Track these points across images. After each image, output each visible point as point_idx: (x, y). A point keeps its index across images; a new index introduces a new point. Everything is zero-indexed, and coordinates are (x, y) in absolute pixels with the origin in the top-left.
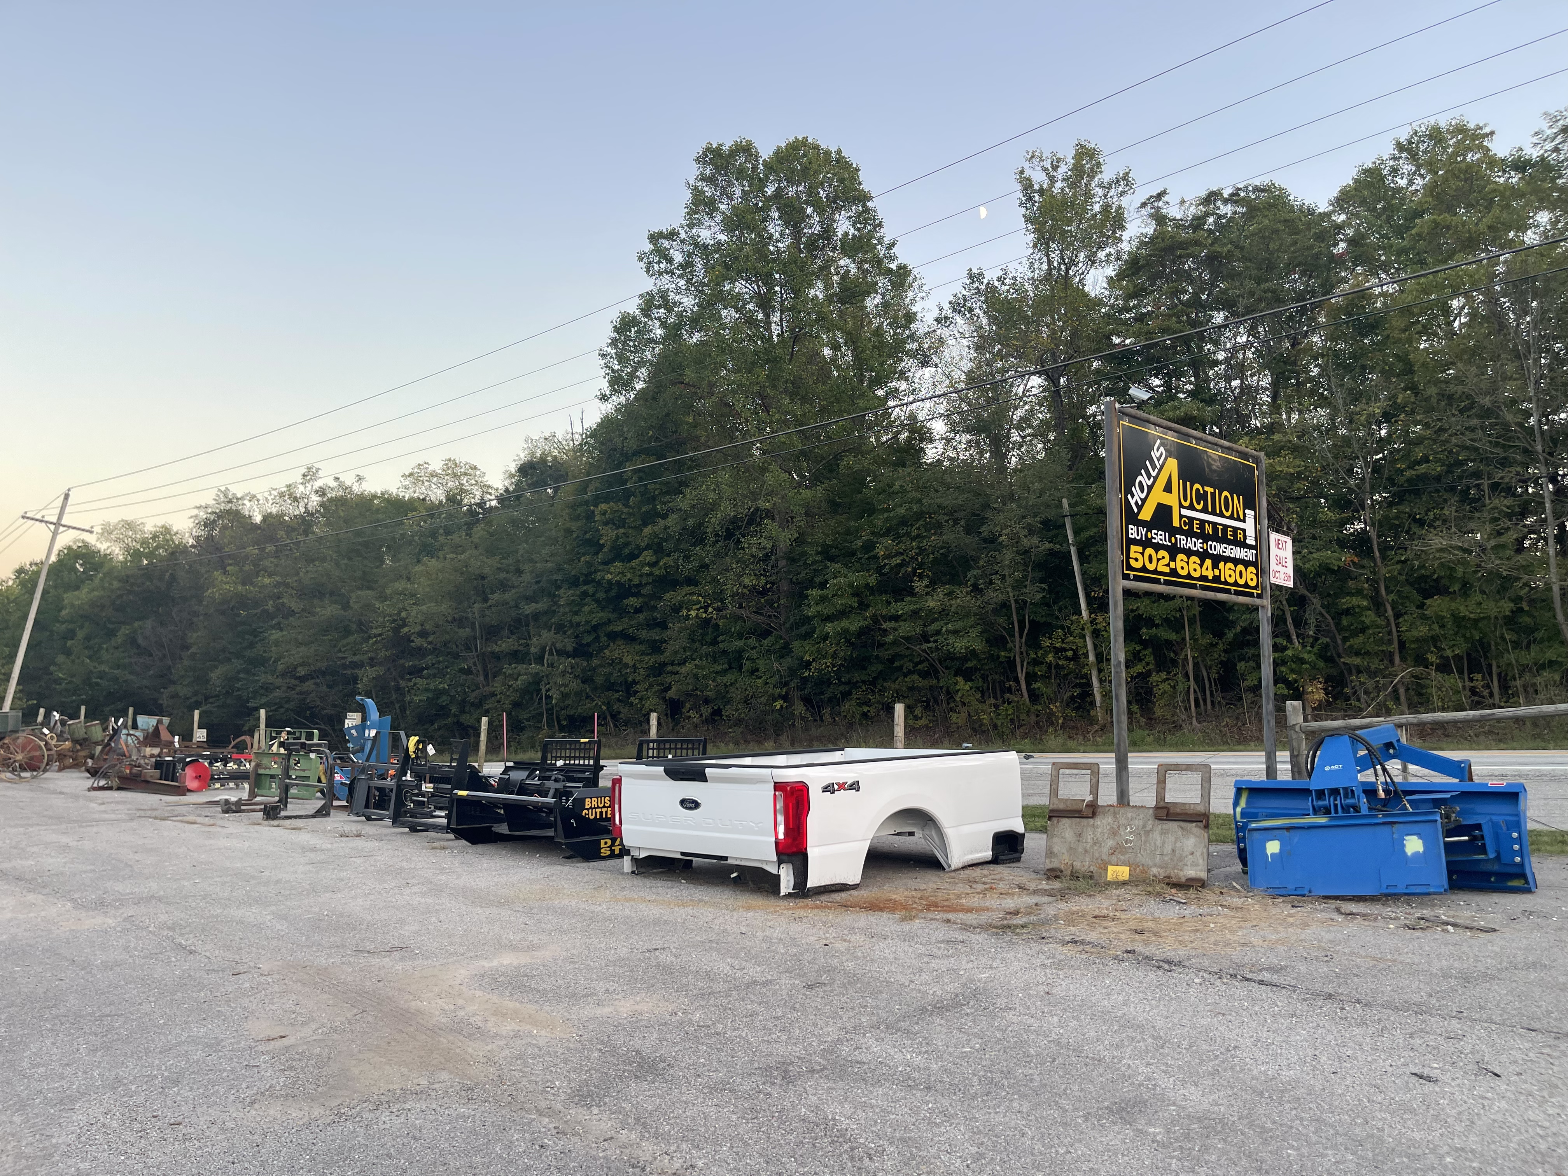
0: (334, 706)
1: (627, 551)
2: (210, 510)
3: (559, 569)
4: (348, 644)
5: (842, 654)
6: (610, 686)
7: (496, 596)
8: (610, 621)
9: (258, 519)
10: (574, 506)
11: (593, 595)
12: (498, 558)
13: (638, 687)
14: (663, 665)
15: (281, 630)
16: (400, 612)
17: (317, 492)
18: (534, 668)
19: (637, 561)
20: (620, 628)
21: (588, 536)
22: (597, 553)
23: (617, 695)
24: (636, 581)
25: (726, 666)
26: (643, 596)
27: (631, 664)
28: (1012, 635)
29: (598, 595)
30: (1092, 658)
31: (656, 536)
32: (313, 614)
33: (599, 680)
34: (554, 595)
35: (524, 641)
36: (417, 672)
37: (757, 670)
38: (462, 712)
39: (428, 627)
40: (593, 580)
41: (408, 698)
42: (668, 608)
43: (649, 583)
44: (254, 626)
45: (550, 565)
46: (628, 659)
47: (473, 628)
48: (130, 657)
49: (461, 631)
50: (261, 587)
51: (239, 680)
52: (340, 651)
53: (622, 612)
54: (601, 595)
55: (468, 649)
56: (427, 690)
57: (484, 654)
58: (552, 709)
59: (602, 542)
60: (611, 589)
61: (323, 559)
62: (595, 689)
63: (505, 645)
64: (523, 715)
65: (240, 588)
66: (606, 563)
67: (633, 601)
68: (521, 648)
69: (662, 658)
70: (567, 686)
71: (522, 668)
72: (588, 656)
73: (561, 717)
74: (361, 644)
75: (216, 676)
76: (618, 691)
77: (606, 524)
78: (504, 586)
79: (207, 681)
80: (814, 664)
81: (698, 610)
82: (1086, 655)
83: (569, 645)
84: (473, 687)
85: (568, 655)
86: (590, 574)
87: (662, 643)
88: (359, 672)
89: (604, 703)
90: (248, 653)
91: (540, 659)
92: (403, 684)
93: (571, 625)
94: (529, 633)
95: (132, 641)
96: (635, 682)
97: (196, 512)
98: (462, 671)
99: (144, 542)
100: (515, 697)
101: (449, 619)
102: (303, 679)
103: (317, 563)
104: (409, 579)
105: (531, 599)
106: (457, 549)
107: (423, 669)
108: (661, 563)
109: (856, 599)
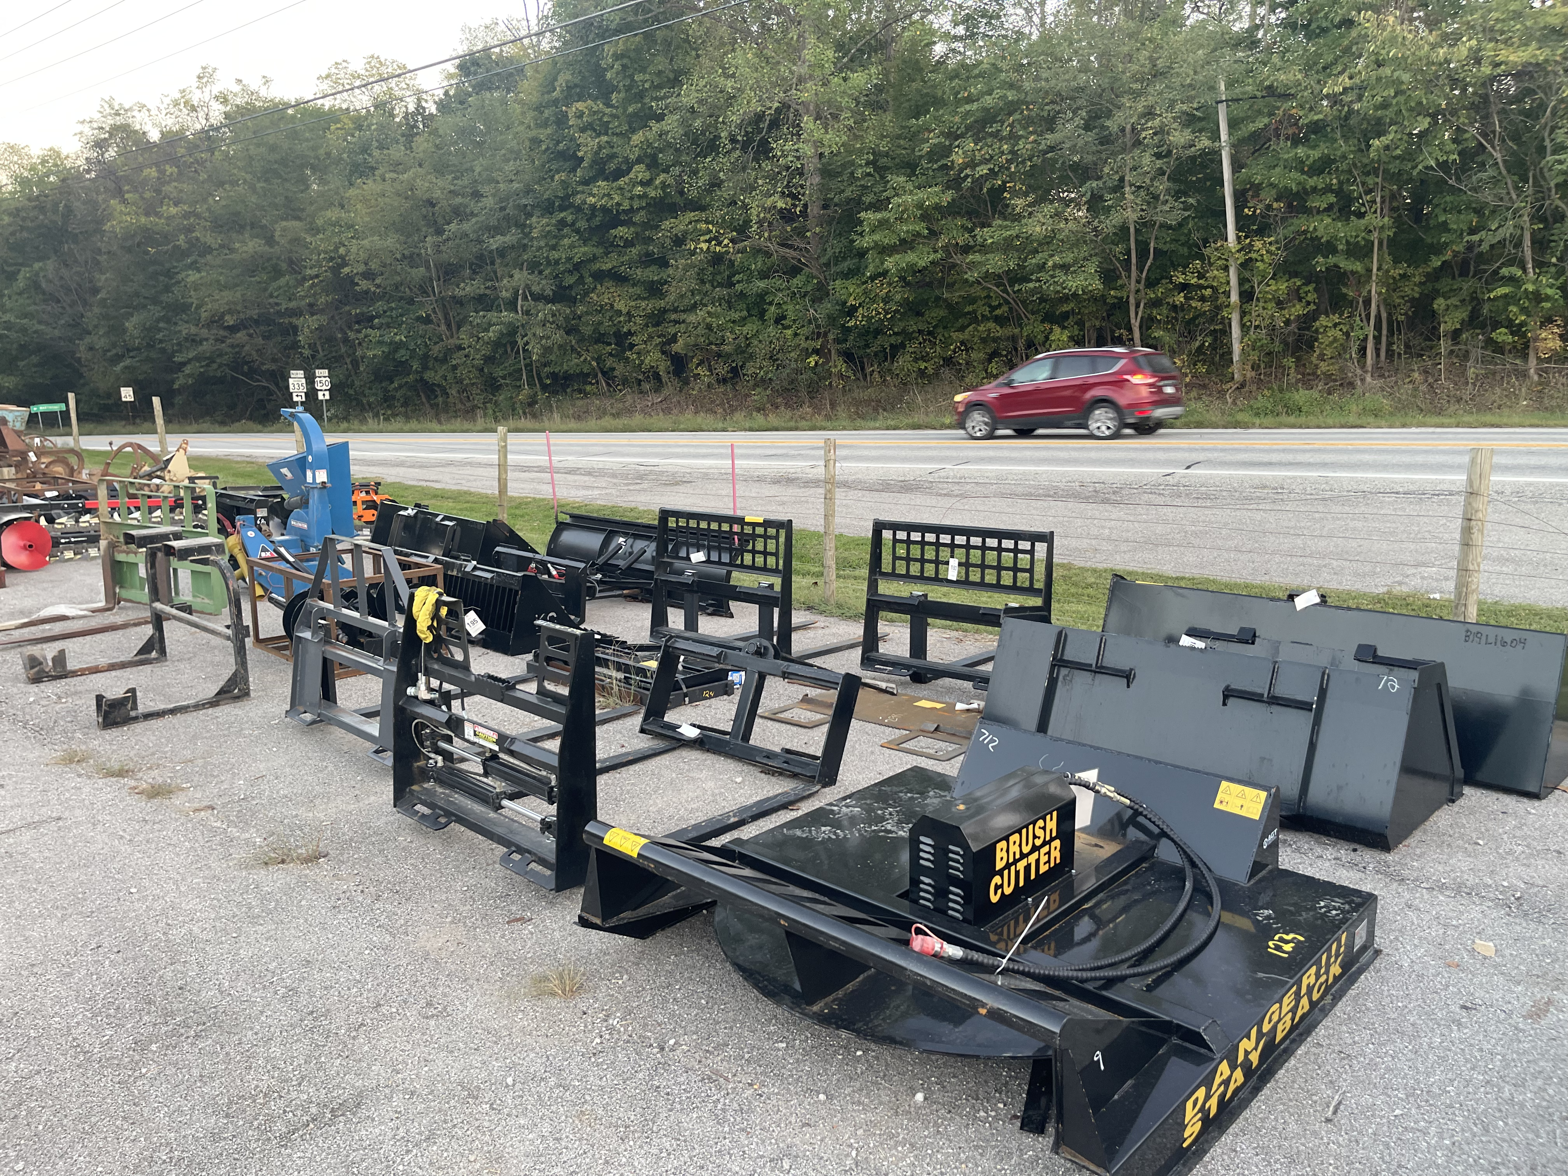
0: (274, 360)
1: (612, 166)
2: (95, 125)
3: (528, 191)
4: (280, 288)
5: (898, 297)
6: (600, 338)
7: (453, 227)
8: (595, 258)
9: (154, 136)
10: (539, 108)
11: (573, 224)
12: (450, 177)
13: (635, 339)
14: (664, 311)
15: (199, 271)
16: (336, 249)
17: (217, 98)
18: (507, 316)
19: (626, 179)
20: (609, 266)
21: (561, 146)
22: (573, 170)
23: (608, 349)
24: (626, 205)
25: (745, 313)
26: (634, 224)
27: (625, 311)
28: (1128, 270)
29: (578, 225)
30: (1234, 298)
31: (650, 145)
32: (232, 251)
33: (587, 330)
34: (524, 225)
35: (490, 284)
36: (367, 320)
37: (784, 317)
38: (425, 367)
39: (373, 265)
40: (571, 205)
41: (359, 353)
42: (668, 241)
43: (642, 208)
44: (167, 265)
45: (516, 185)
46: (620, 305)
47: (428, 268)
48: (35, 304)
49: (414, 271)
50: (168, 218)
51: (160, 330)
52: (271, 296)
53: (609, 246)
54: (582, 224)
55: (425, 293)
56: (380, 343)
57: (442, 298)
58: (530, 364)
59: (580, 154)
60: (593, 216)
61: (234, 183)
62: (581, 340)
63: (469, 288)
64: (499, 372)
65: (143, 219)
66: (586, 182)
67: (622, 231)
68: (488, 292)
69: (662, 303)
70: (549, 338)
71: (492, 316)
72: (573, 301)
73: (543, 375)
74: (296, 287)
75: (132, 324)
76: (610, 344)
77: (583, 130)
78: (459, 213)
79: (125, 331)
80: (860, 310)
81: (709, 241)
82: (1228, 294)
83: (546, 286)
84: (435, 339)
85: (549, 300)
86: (567, 196)
87: (662, 285)
88: (298, 322)
89: (593, 359)
90: (165, 298)
91: (512, 305)
92: (351, 335)
93: (549, 263)
94: (495, 272)
95: (34, 285)
96: (630, 333)
97: (80, 128)
98: (419, 319)
99: (33, 168)
100: (486, 351)
101: (398, 256)
102: (233, 329)
103: (227, 186)
104: (343, 207)
105: (496, 230)
106: (397, 166)
107: (372, 318)
108: (657, 182)
109: (923, 225)
